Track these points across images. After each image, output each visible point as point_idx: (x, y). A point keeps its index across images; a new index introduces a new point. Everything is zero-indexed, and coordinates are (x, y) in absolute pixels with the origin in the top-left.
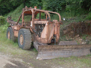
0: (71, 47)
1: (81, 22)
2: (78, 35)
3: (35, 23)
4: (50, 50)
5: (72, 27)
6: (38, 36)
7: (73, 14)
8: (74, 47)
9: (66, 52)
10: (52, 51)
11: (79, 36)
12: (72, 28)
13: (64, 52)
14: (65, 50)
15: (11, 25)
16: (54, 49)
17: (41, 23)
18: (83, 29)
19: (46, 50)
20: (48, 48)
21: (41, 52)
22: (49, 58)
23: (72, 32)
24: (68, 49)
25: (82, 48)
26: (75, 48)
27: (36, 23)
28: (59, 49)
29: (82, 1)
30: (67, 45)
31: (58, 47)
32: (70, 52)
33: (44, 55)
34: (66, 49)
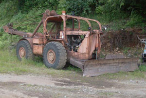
0: (117, 61)
1: (121, 30)
2: (118, 48)
3: (67, 34)
4: (96, 65)
5: (109, 37)
6: (72, 51)
7: (108, 19)
8: (121, 61)
9: (112, 67)
10: (98, 67)
11: (119, 50)
12: (108, 39)
13: (110, 67)
14: (111, 65)
15: (25, 37)
16: (100, 64)
17: (79, 33)
18: (123, 39)
19: (92, 66)
20: (94, 63)
21: (87, 69)
22: (96, 75)
23: (109, 45)
24: (115, 64)
25: (129, 62)
26: (122, 63)
27: (70, 34)
28: (105, 64)
29: (123, 4)
30: (113, 59)
31: (104, 62)
32: (117, 67)
33: (90, 71)
34: (113, 64)
